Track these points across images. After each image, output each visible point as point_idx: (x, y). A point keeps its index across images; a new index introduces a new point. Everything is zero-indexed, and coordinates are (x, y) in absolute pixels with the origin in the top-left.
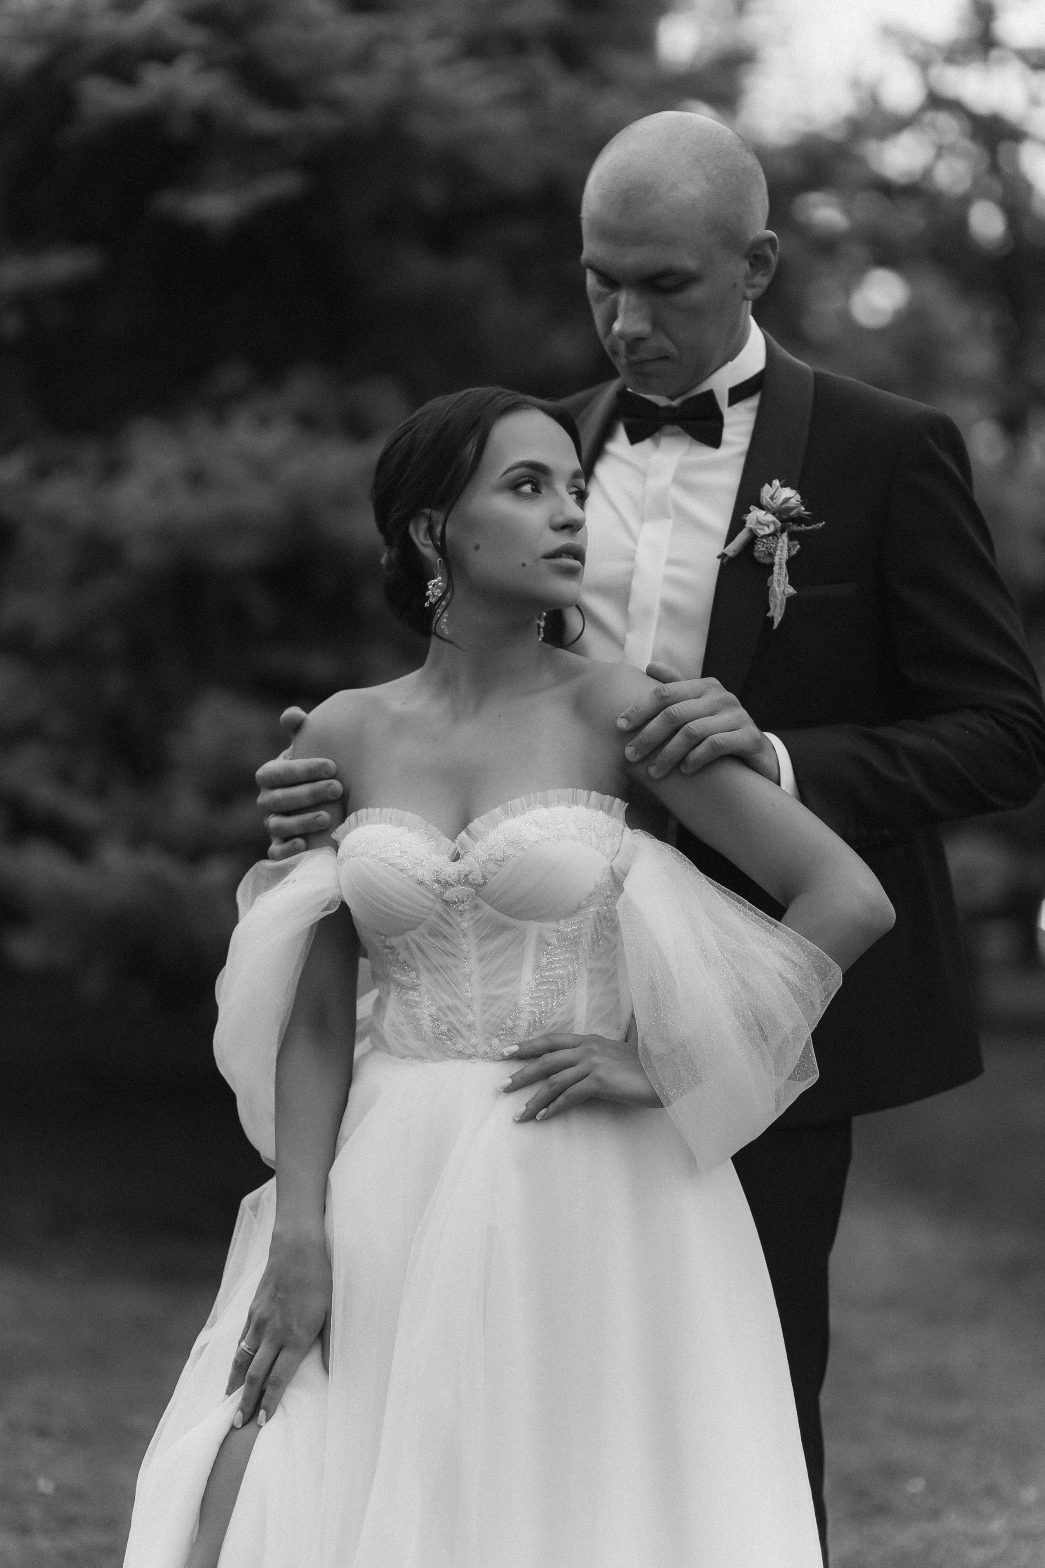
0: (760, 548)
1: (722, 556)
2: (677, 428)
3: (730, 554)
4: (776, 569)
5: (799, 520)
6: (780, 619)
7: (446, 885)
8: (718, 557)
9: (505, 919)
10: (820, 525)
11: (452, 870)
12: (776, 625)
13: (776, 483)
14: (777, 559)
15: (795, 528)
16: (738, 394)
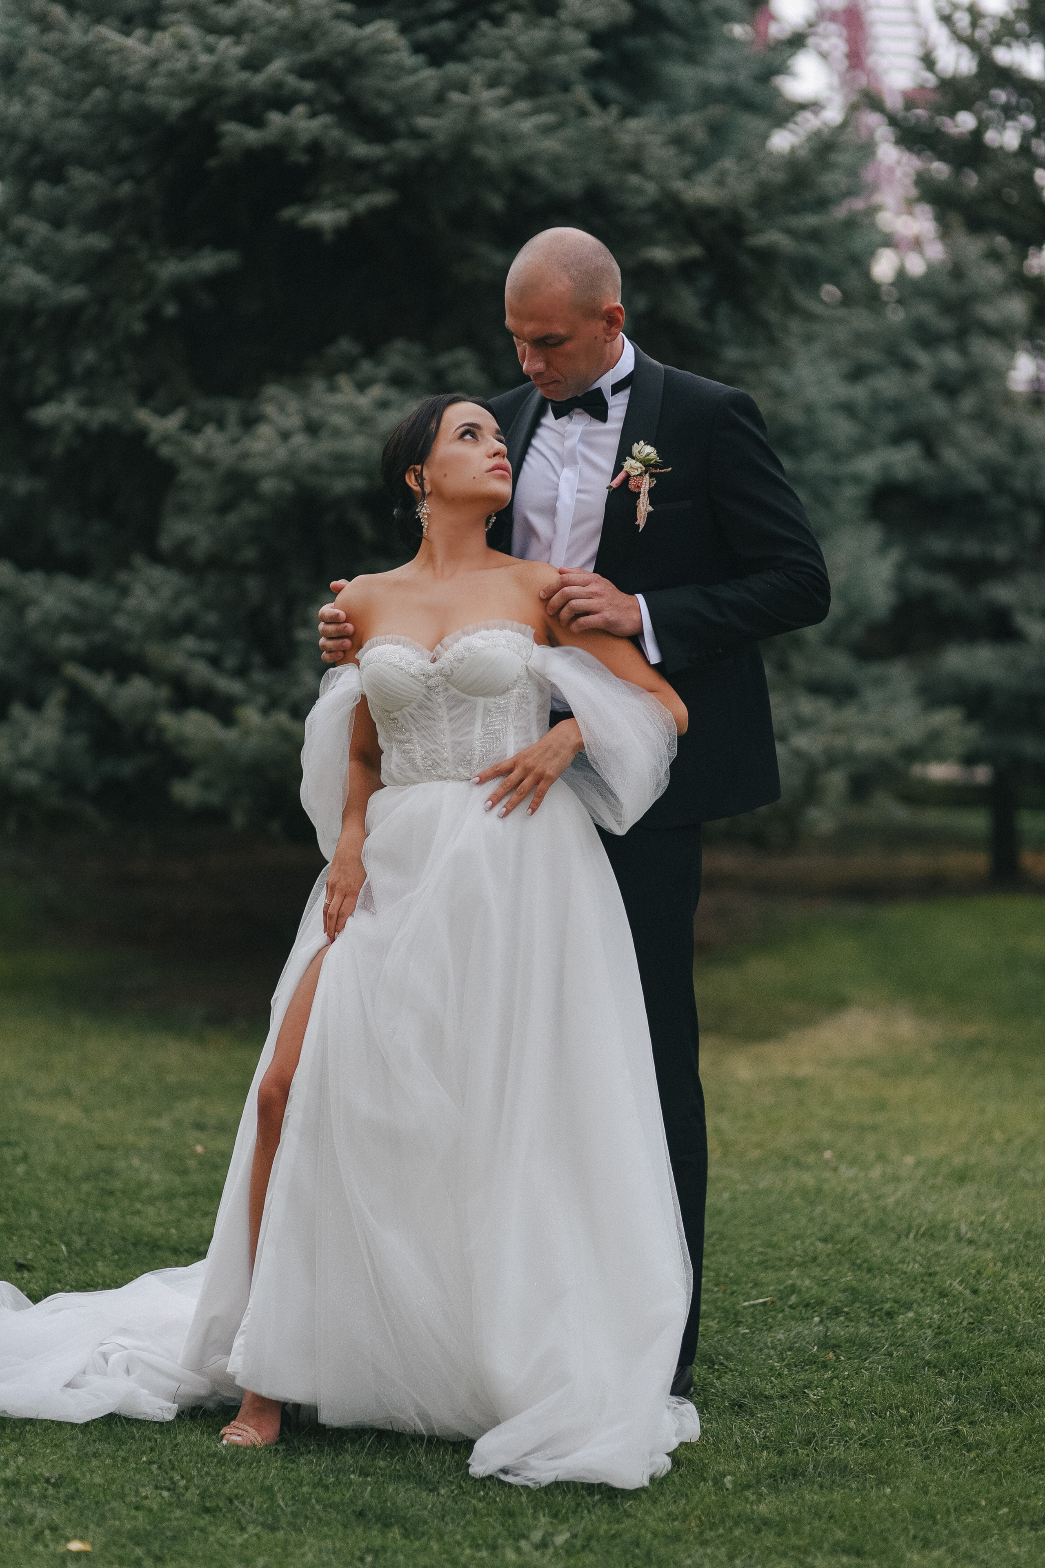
0: (632, 484)
1: (610, 487)
2: (580, 410)
3: (614, 486)
4: (641, 495)
5: (655, 466)
6: (643, 525)
7: (429, 677)
8: (607, 488)
9: (464, 695)
10: (669, 469)
11: (431, 668)
12: (641, 530)
13: (642, 442)
14: (642, 490)
15: (654, 471)
16: (616, 388)
